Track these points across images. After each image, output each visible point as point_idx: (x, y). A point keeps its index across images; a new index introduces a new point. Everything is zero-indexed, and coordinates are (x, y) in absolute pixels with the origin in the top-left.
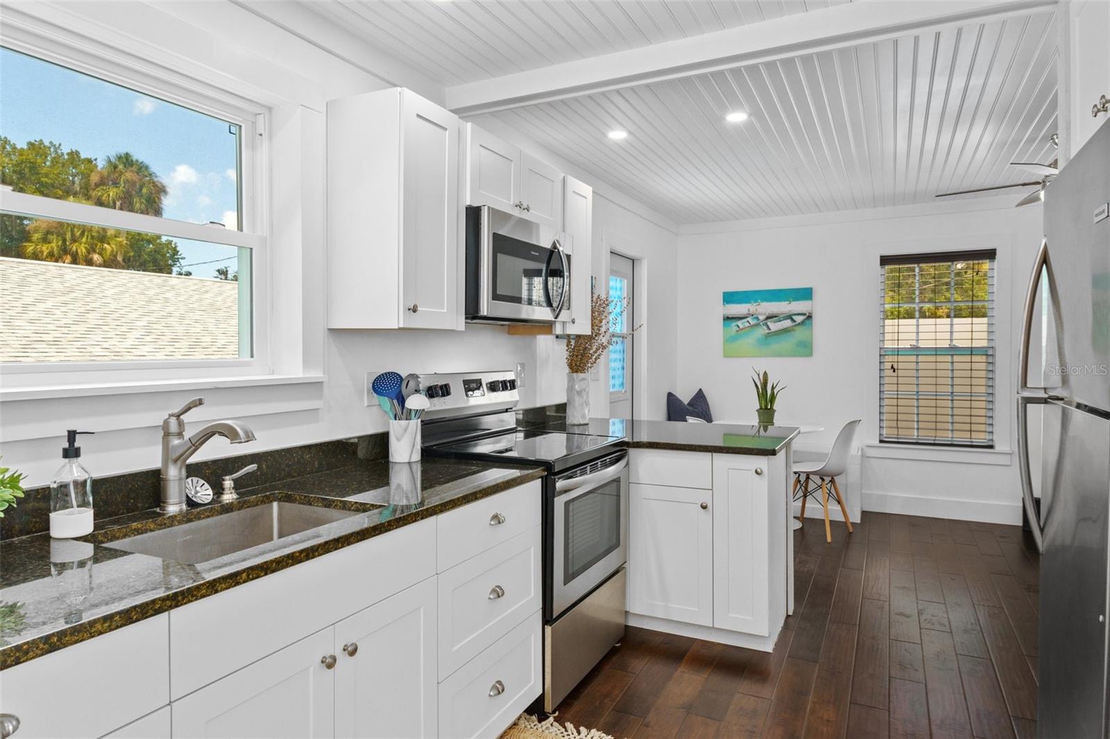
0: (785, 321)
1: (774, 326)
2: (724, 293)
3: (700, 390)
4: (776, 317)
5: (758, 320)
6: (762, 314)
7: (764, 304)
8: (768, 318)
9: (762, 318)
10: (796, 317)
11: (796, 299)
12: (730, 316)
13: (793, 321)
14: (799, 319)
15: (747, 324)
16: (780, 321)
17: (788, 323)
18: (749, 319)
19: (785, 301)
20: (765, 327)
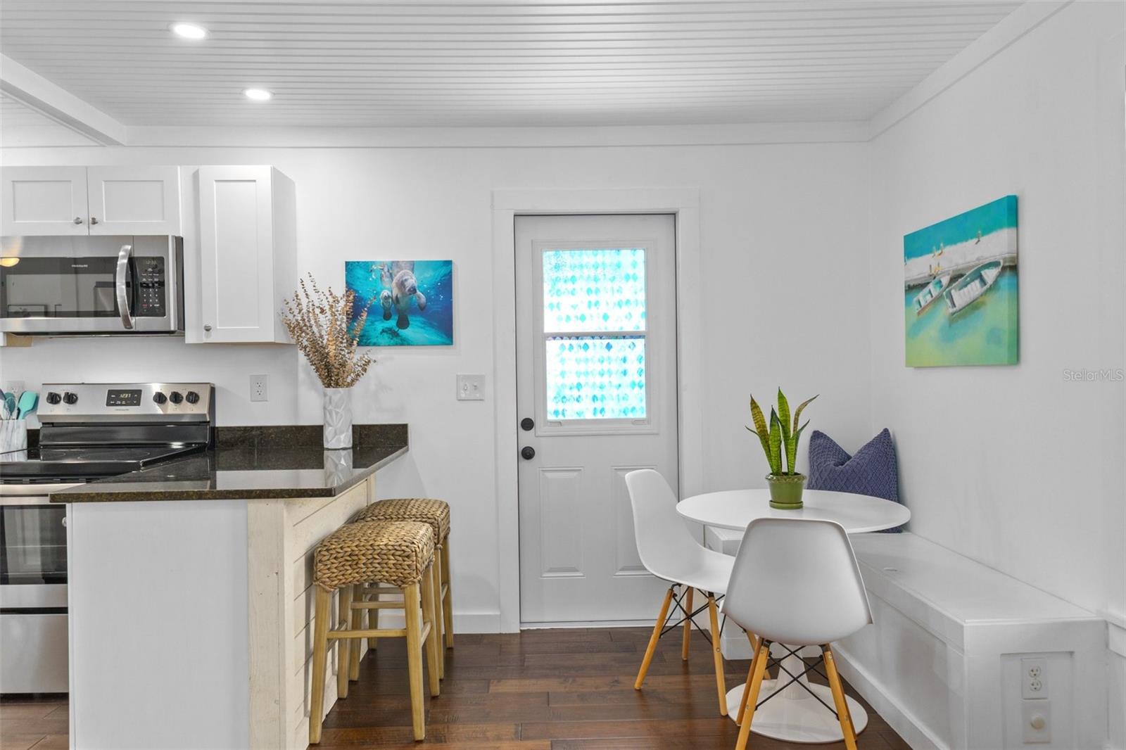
0: (972, 283)
1: (962, 297)
2: (905, 237)
3: (886, 431)
4: (961, 276)
5: (941, 286)
6: (943, 273)
7: (948, 250)
8: (953, 279)
9: (945, 280)
10: (987, 271)
11: (988, 230)
12: (912, 284)
13: (983, 282)
14: (990, 275)
15: (929, 298)
16: (966, 286)
17: (975, 288)
18: (931, 286)
19: (972, 238)
20: (948, 301)
